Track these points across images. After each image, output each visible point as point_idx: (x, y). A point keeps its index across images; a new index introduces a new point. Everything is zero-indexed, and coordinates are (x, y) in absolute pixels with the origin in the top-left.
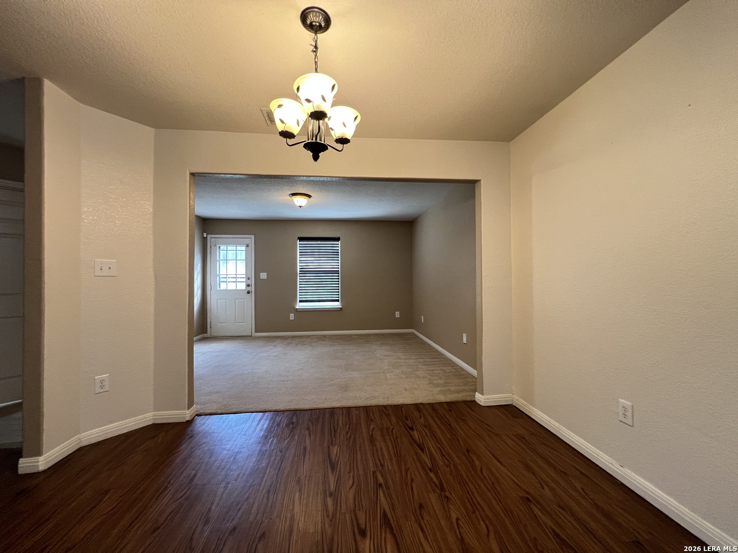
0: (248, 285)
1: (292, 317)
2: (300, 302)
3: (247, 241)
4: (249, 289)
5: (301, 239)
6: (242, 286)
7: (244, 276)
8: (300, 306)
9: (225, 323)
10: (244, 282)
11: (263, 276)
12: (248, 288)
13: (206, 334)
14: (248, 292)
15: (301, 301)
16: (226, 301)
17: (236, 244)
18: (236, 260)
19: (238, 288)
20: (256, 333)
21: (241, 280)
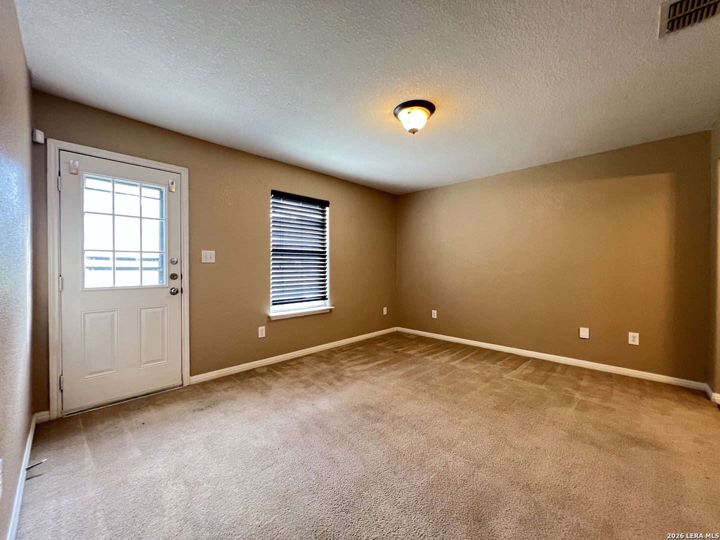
0: (173, 277)
1: (262, 332)
2: (273, 304)
3: (170, 178)
4: (176, 284)
5: (277, 194)
6: (152, 279)
7: (157, 256)
8: (275, 311)
9: (111, 370)
10: (155, 269)
11: (208, 256)
12: (172, 281)
13: (47, 412)
14: (174, 292)
15: (275, 303)
16: (112, 317)
17: (142, 181)
18: (141, 218)
19: (145, 284)
20: (192, 378)
21: (146, 264)
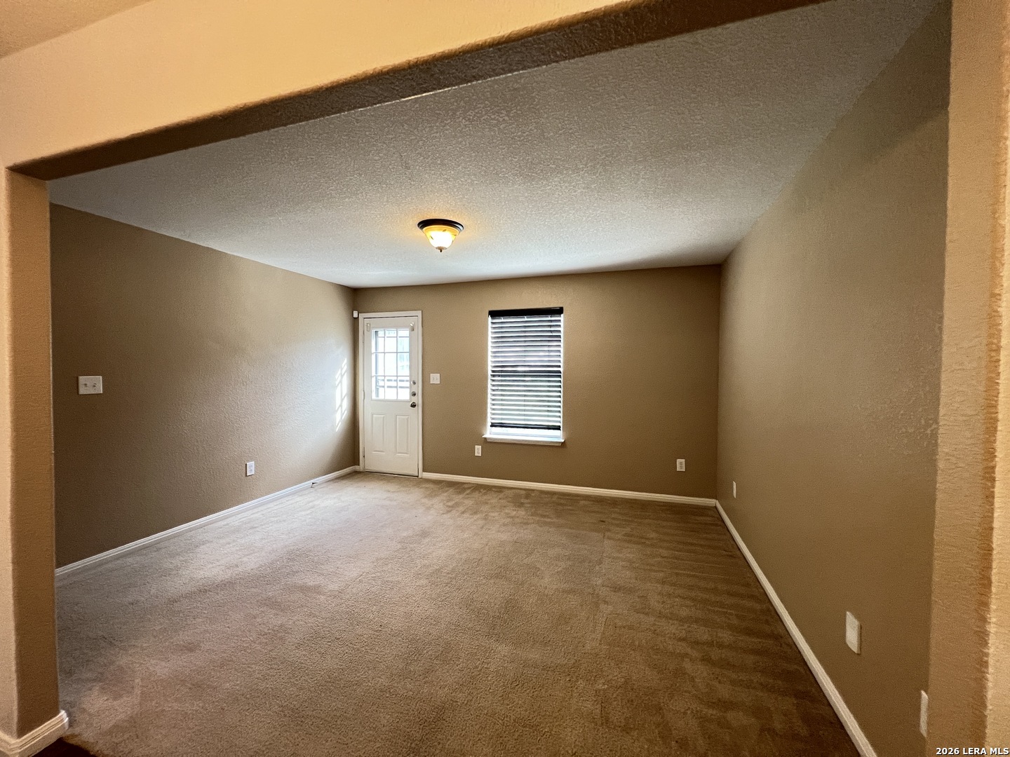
0: (414, 394)
1: (478, 450)
2: (491, 425)
3: (412, 321)
4: (414, 399)
6: (405, 395)
7: (408, 379)
8: (491, 433)
9: (382, 452)
10: (408, 387)
11: (435, 378)
12: (413, 397)
13: (357, 467)
14: (413, 406)
15: (493, 424)
16: (384, 418)
17: (397, 327)
18: (397, 353)
19: (400, 398)
20: (424, 473)
21: (400, 384)
